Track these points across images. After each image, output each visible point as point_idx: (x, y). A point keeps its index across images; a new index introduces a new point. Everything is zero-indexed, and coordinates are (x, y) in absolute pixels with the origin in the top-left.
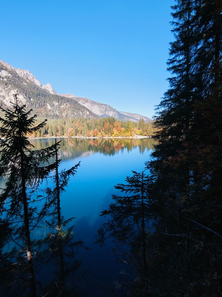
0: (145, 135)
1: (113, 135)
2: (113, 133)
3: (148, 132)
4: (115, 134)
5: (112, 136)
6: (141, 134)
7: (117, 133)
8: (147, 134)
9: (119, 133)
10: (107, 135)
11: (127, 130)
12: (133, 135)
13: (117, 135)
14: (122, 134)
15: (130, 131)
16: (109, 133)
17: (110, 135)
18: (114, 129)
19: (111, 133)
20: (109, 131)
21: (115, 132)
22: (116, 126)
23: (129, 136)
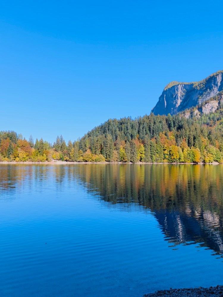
0: (66, 161)
1: (17, 159)
3: (71, 155)
4: (21, 157)
5: (14, 160)
6: (61, 159)
7: (25, 156)
8: (70, 158)
9: (27, 156)
10: (6, 158)
11: (39, 152)
12: (49, 160)
13: (24, 160)
14: (32, 158)
15: (46, 154)
16: (11, 156)
17: (11, 159)
18: (18, 149)
19: (15, 156)
20: (11, 152)
21: (21, 154)
22: (22, 146)
23: (43, 161)
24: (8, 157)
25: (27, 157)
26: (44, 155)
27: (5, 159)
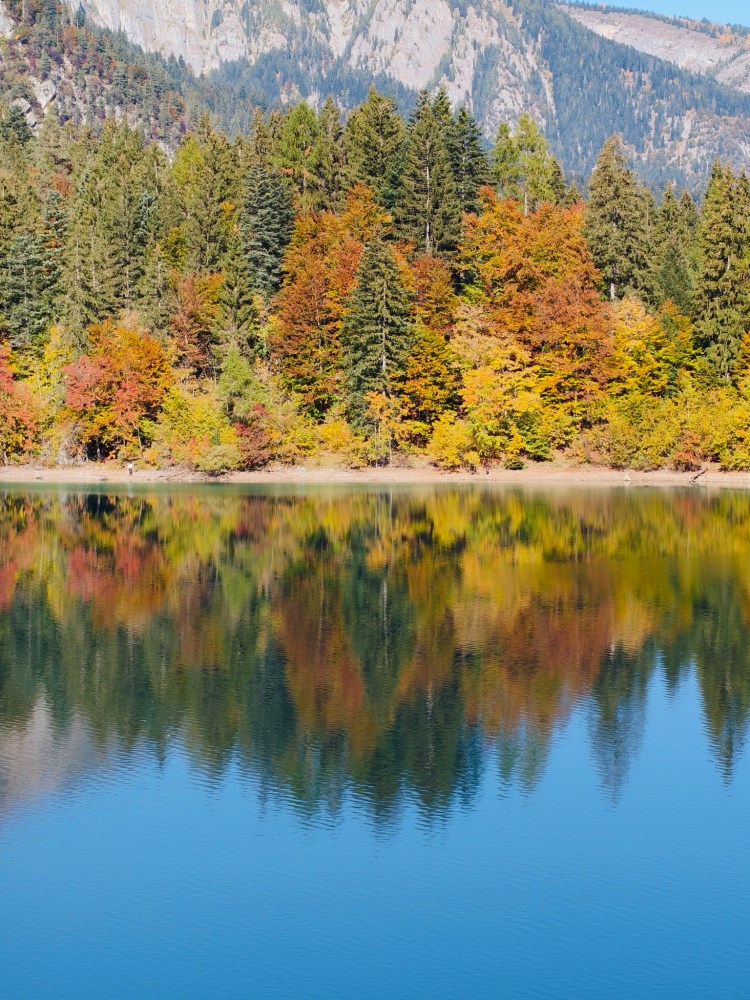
2: (454, 402)
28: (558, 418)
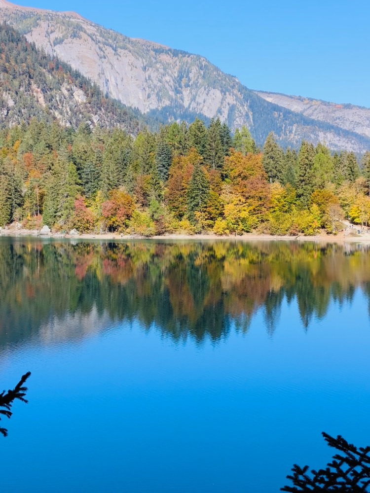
1: (220, 223)
2: (221, 214)
4: (230, 219)
5: (211, 226)
7: (244, 214)
9: (253, 212)
10: (185, 222)
11: (299, 196)
12: (332, 227)
13: (241, 226)
14: (272, 220)
15: (319, 205)
16: (198, 214)
17: (199, 225)
18: (223, 187)
19: (210, 213)
20: (198, 199)
21: (231, 206)
22: (239, 175)
23: (311, 230)
24: (189, 218)
25: (255, 217)
26: (315, 207)
27: (181, 223)
28: (253, 219)
